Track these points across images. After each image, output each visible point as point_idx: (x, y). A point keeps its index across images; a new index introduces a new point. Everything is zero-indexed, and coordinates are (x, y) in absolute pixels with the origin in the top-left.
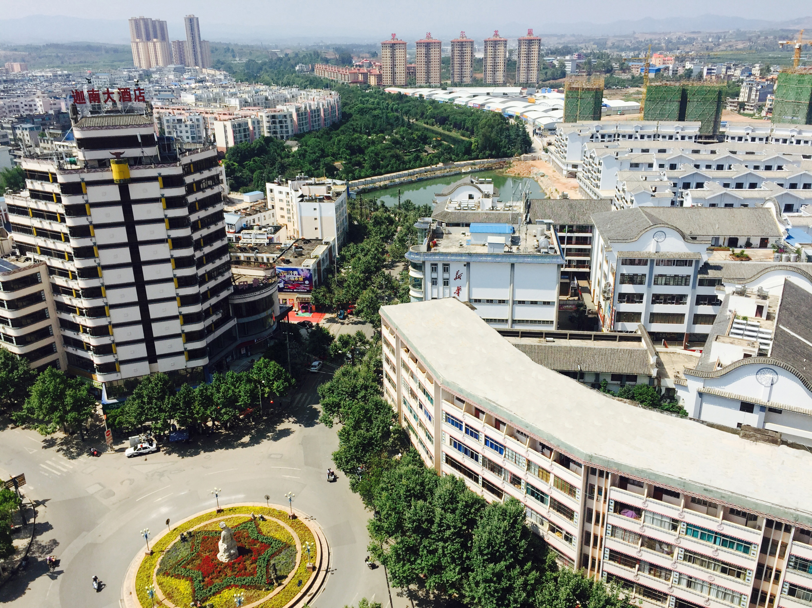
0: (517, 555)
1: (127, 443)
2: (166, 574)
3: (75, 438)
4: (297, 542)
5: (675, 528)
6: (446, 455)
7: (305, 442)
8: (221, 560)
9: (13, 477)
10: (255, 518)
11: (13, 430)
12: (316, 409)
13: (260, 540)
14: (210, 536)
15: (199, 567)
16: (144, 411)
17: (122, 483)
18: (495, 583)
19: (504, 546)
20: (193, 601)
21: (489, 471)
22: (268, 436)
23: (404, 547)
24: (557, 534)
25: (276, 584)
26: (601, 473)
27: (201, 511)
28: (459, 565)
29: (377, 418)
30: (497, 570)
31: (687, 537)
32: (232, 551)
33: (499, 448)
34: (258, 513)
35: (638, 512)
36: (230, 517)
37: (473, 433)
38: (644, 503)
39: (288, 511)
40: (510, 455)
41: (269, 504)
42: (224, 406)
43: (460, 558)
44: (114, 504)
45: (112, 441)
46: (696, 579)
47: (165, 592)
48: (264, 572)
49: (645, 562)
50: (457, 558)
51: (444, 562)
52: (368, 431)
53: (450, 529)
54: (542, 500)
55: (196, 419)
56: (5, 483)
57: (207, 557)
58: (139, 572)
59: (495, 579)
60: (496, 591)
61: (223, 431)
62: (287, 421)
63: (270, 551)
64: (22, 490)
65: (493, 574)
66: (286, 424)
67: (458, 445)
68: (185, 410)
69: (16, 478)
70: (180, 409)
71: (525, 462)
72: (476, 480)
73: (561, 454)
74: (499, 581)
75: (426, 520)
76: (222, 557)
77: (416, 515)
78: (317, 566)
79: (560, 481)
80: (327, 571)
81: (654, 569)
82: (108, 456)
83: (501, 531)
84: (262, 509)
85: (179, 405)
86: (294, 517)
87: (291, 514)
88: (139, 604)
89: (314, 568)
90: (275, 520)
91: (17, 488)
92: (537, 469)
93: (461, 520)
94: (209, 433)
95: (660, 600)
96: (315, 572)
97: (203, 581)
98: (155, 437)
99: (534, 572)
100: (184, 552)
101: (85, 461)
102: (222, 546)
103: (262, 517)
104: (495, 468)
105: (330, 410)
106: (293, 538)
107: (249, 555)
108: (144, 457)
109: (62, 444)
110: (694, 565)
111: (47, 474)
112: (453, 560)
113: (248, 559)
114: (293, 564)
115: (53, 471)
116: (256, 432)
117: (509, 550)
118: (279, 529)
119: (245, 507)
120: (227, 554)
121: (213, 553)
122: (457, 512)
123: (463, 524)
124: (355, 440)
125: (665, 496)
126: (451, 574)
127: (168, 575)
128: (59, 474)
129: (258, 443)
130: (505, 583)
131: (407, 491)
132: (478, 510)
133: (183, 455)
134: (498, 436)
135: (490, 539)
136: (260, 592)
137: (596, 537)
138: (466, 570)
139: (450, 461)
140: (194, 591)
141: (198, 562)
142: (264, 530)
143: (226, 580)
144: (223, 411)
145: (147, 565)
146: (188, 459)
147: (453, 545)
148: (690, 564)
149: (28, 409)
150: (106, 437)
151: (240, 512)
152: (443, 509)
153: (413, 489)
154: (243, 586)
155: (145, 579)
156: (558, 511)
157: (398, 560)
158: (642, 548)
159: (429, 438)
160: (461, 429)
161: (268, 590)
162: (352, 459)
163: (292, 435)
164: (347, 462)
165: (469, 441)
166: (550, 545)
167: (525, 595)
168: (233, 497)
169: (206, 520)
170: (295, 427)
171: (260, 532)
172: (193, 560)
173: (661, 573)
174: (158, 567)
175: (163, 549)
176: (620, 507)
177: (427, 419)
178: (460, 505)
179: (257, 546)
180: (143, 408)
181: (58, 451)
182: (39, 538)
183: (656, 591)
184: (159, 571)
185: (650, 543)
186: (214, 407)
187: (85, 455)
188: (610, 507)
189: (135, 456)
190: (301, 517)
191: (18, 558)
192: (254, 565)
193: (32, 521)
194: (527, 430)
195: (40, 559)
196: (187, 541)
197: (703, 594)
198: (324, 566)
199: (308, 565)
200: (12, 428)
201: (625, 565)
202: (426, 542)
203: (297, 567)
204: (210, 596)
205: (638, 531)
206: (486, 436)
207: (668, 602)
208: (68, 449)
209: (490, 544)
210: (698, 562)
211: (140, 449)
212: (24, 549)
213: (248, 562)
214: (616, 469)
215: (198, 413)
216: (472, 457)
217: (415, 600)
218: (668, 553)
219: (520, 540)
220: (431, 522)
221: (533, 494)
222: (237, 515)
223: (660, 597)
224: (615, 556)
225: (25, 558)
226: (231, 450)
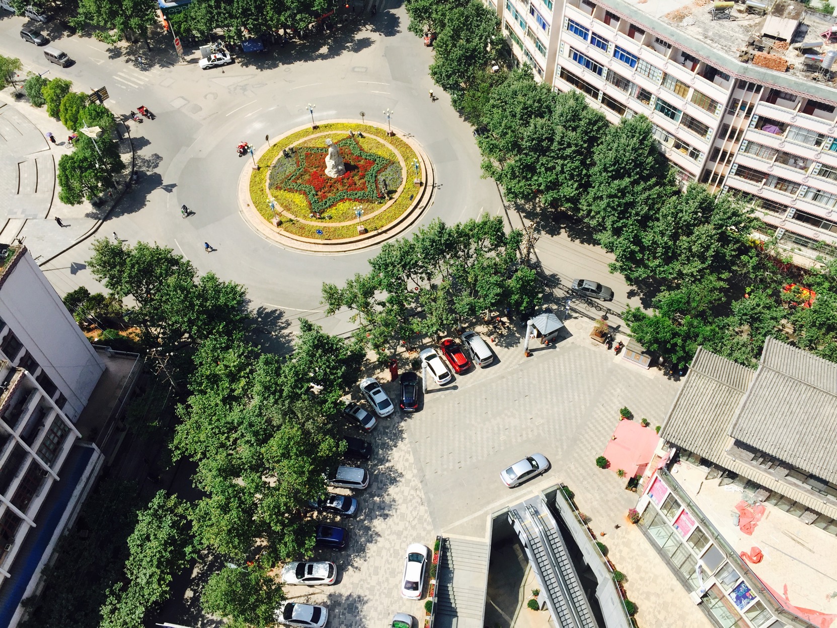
0: (642, 171)
1: (197, 54)
2: (278, 188)
3: (141, 48)
4: (400, 158)
5: (818, 143)
6: (562, 68)
7: (388, 53)
8: (329, 175)
9: (96, 90)
10: (353, 135)
11: (70, 38)
12: (394, 15)
13: (364, 157)
14: (313, 152)
15: (310, 182)
16: (214, 17)
17: (205, 97)
18: (619, 198)
19: (631, 163)
20: (311, 212)
21: (614, 86)
22: (348, 47)
23: (522, 164)
24: (682, 150)
25: (387, 198)
26: (751, 87)
27: (295, 127)
28: (576, 181)
29: (478, 26)
30: (622, 187)
31: (830, 152)
32: (340, 167)
33: (630, 59)
34: (355, 130)
35: (781, 127)
36: (327, 133)
37: (600, 42)
38: (793, 118)
39: (386, 128)
40: (644, 67)
41: (365, 121)
42: (299, 12)
43: (579, 175)
44: (204, 119)
45: (182, 51)
46: (824, 192)
47: (282, 204)
48: (374, 187)
49: (774, 176)
50: (577, 175)
51: (561, 178)
52: (468, 41)
53: (571, 147)
54: (673, 116)
55: (269, 27)
56: (89, 96)
57: (315, 173)
58: (251, 186)
59: (620, 194)
60: (619, 205)
61: (297, 40)
62: (364, 29)
63: (375, 167)
64: (107, 104)
65: (618, 190)
66: (365, 33)
67: (578, 57)
68: (257, 15)
69: (98, 91)
70: (252, 14)
71: (662, 75)
72: (595, 96)
73: (707, 65)
74: (624, 196)
75: (546, 138)
76: (330, 172)
77: (536, 133)
78: (424, 182)
79: (700, 96)
80: (434, 187)
81: (782, 182)
82: (181, 68)
83: (630, 148)
84: (358, 126)
85: (250, 10)
86: (393, 134)
87: (390, 132)
88: (260, 215)
89: (421, 184)
90: (374, 137)
91: (101, 102)
92: (674, 84)
93: (582, 137)
94: (283, 43)
95: (777, 212)
96: (423, 188)
97: (317, 195)
98: (226, 46)
99: (658, 187)
100: (290, 167)
101: (159, 73)
102: (329, 162)
103: (361, 134)
104: (621, 82)
105: (419, 16)
106: (395, 156)
107: (356, 171)
108: (220, 69)
109: (128, 54)
110: (828, 180)
111: (124, 87)
112: (572, 177)
113: (355, 175)
114: (400, 180)
115: (129, 83)
116: (333, 41)
117: (636, 166)
118: (380, 146)
119: (341, 124)
120: (335, 170)
121: (320, 169)
122: (579, 130)
123: (585, 142)
124: (457, 52)
125: (817, 111)
126: (569, 190)
127: (281, 189)
128: (137, 87)
129: (338, 55)
130: (629, 198)
131: (524, 109)
132: (599, 128)
133: (261, 68)
134: (632, 45)
135: (617, 156)
136: (373, 205)
137: (725, 153)
138: (585, 186)
139: (567, 75)
140: (311, 204)
141: (307, 177)
142: (366, 147)
143: (339, 194)
144: (298, 17)
145: (257, 179)
146: (267, 72)
147: (572, 163)
148: (824, 178)
149: (86, 14)
150: (176, 47)
151: (337, 129)
152: (564, 126)
153: (531, 106)
154: (356, 200)
155: (259, 192)
156: (689, 127)
157: (514, 176)
158: (777, 163)
159: (540, 48)
160: (585, 38)
161: (381, 203)
162: (454, 73)
163: (373, 46)
164: (448, 77)
165: (595, 53)
166: (671, 161)
167: (647, 208)
168: (325, 113)
169: (304, 136)
170: (375, 36)
171: (361, 149)
172: (302, 175)
173: (788, 186)
174: (268, 181)
175: (269, 164)
176: (764, 123)
177: (541, 28)
178: (582, 123)
179: (362, 162)
180: (211, 13)
181: (127, 61)
182: (139, 153)
183: (776, 203)
184: (271, 186)
185: (784, 157)
186: (288, 13)
187: (157, 66)
188: (752, 123)
189: (210, 68)
190: (399, 135)
191: (127, 172)
192: (362, 181)
193: (126, 135)
194: (673, 39)
195: (148, 173)
196: (290, 157)
197: (827, 206)
198: (430, 182)
199: (415, 180)
200: (68, 36)
201: (751, 179)
202: (543, 160)
203: (404, 182)
204: (327, 208)
205: (776, 146)
206: (616, 46)
207: (786, 213)
208: (137, 60)
209: (616, 162)
210: (833, 176)
211: (214, 61)
212: (130, 163)
213: (356, 178)
214: (772, 82)
215: (272, 20)
216: (594, 71)
217: (522, 212)
218: (802, 168)
219: (647, 157)
220: (551, 140)
221: (662, 110)
222: (334, 132)
223: (779, 208)
224: (743, 171)
225: (133, 173)
226: (310, 62)
